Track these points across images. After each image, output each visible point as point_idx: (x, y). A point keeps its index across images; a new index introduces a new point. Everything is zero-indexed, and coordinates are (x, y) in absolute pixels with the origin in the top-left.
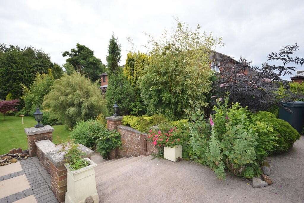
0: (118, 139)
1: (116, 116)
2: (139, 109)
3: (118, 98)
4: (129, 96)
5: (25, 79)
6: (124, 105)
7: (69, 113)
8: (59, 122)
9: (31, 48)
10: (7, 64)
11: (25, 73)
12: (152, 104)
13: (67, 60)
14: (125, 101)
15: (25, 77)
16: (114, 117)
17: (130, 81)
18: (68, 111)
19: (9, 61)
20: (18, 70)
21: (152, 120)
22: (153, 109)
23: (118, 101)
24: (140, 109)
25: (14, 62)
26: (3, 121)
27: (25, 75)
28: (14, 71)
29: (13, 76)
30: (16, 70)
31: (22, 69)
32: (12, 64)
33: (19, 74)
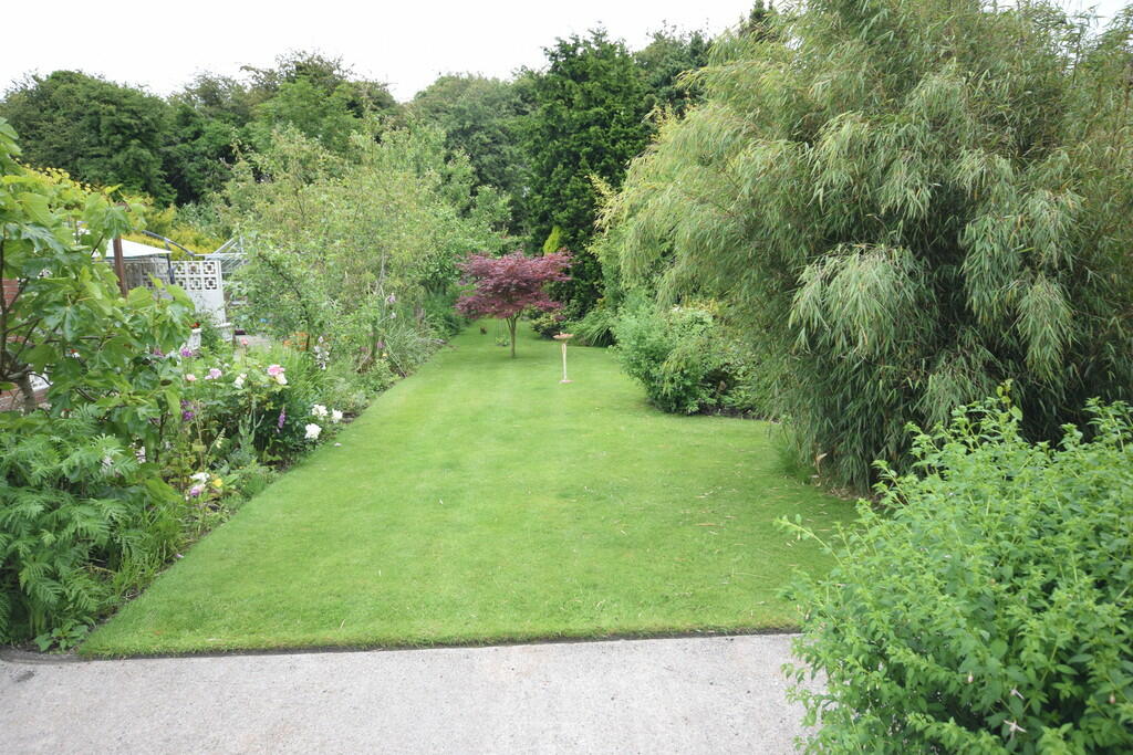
5: (614, 155)
8: (740, 396)
9: (669, 29)
10: (555, 86)
11: (619, 121)
15: (614, 142)
19: (561, 73)
20: (588, 108)
25: (579, 72)
26: (505, 359)
27: (617, 131)
28: (574, 116)
29: (572, 142)
30: (582, 113)
31: (608, 102)
32: (570, 82)
33: (594, 130)
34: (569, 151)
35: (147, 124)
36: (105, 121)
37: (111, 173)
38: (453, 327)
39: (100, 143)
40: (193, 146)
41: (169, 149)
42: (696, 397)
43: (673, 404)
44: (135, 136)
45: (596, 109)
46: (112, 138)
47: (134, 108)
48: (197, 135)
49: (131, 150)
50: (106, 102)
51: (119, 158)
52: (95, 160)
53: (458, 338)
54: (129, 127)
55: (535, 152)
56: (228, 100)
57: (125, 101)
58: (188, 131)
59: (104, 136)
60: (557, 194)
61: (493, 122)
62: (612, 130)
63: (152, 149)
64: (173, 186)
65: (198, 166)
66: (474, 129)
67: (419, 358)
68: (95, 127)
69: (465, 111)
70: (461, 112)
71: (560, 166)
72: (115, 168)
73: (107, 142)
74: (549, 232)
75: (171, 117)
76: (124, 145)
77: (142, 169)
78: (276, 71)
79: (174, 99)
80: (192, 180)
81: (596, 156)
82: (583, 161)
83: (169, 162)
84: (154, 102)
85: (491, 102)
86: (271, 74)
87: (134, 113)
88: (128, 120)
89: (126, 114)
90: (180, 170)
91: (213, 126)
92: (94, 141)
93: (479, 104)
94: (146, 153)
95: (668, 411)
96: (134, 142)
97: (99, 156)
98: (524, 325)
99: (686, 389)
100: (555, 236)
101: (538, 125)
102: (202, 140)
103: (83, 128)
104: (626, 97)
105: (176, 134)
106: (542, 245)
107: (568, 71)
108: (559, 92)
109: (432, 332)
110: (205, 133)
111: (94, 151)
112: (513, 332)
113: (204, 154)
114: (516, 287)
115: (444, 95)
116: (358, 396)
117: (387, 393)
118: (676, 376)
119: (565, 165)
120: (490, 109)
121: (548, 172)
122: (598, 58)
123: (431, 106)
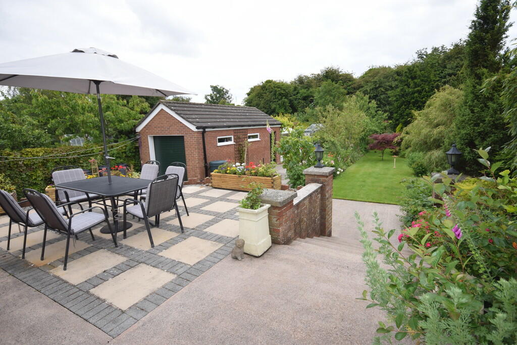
3: (467, 134)
5: (421, 102)
7: (430, 159)
10: (405, 81)
11: (426, 91)
18: (429, 155)
20: (416, 87)
25: (413, 76)
26: (380, 161)
27: (424, 95)
28: (410, 90)
29: (408, 98)
30: (412, 89)
31: (422, 85)
32: (410, 80)
33: (416, 95)
34: (407, 101)
35: (287, 92)
36: (278, 93)
37: (278, 106)
38: (367, 151)
39: (276, 98)
40: (296, 97)
41: (291, 98)
43: (419, 175)
45: (418, 88)
46: (278, 97)
47: (284, 88)
48: (298, 93)
49: (283, 100)
50: (278, 88)
51: (280, 102)
53: (368, 154)
54: (283, 94)
55: (396, 101)
56: (305, 82)
58: (296, 92)
60: (401, 114)
61: (386, 84)
62: (422, 94)
63: (287, 99)
64: (291, 108)
65: (297, 102)
66: (380, 87)
67: (357, 159)
68: (275, 94)
69: (376, 82)
71: (403, 106)
72: (279, 104)
74: (399, 124)
75: (292, 88)
76: (281, 98)
77: (285, 104)
79: (292, 83)
80: (296, 106)
81: (415, 103)
82: (411, 105)
83: (291, 101)
84: (288, 86)
85: (386, 77)
86: (319, 75)
87: (284, 90)
88: (283, 92)
90: (293, 103)
91: (302, 91)
93: (382, 79)
94: (286, 100)
96: (284, 97)
97: (275, 102)
98: (387, 151)
100: (400, 126)
101: (398, 93)
102: (299, 95)
103: (272, 95)
104: (429, 83)
105: (292, 93)
106: (396, 128)
107: (409, 76)
108: (406, 83)
109: (361, 153)
110: (300, 93)
111: (274, 100)
112: (383, 153)
113: (299, 99)
114: (384, 142)
115: (370, 77)
116: (344, 167)
117: (350, 167)
118: (421, 168)
119: (405, 105)
120: (385, 80)
121: (399, 107)
122: (421, 71)
123: (365, 81)
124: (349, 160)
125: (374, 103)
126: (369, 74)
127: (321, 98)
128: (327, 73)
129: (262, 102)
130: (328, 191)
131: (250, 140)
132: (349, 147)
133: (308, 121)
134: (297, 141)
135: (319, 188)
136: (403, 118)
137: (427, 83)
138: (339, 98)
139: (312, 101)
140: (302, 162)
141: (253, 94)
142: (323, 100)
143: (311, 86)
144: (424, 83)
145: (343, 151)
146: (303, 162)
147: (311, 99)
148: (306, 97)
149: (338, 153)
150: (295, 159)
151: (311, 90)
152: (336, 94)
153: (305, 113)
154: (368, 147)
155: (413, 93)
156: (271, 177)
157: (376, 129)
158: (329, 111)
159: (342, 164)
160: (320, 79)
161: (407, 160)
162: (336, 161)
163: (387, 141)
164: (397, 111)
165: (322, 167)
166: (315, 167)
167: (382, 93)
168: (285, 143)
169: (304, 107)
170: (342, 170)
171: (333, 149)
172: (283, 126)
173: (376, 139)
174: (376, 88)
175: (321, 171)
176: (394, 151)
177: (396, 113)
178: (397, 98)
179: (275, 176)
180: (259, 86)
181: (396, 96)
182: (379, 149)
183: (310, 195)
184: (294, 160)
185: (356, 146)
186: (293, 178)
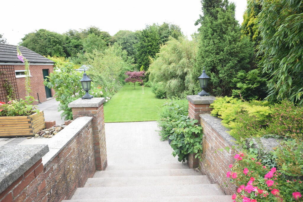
0: (197, 140)
1: (201, 95)
2: (250, 86)
3: (211, 61)
4: (236, 56)
5: (153, 52)
6: (220, 75)
7: (170, 86)
10: (142, 38)
11: (154, 45)
12: (283, 73)
13: (199, 29)
14: (225, 68)
15: (153, 50)
16: (198, 96)
17: (251, 30)
18: (169, 84)
19: (143, 36)
20: (149, 43)
21: (269, 116)
22: (284, 87)
23: (211, 67)
24: (252, 85)
25: (147, 36)
26: (133, 90)
27: (153, 48)
28: (146, 44)
29: (145, 49)
30: (147, 44)
31: (152, 42)
32: (145, 38)
33: (149, 47)
34: (145, 51)
35: (60, 41)
36: (52, 40)
37: (53, 51)
38: (124, 83)
39: (50, 45)
40: (69, 45)
41: (64, 45)
42: (162, 96)
43: (159, 97)
44: (58, 43)
46: (53, 44)
47: (57, 37)
48: (69, 42)
49: (57, 46)
50: (52, 36)
51: (55, 48)
52: (50, 48)
53: (125, 85)
54: (57, 41)
55: (139, 50)
56: (75, 35)
57: (55, 36)
58: (68, 41)
59: (51, 43)
60: (142, 59)
61: (131, 41)
62: (153, 47)
64: (65, 53)
65: (70, 49)
66: (127, 42)
67: (119, 89)
68: (49, 41)
69: (125, 39)
70: (124, 39)
71: (143, 54)
73: (52, 44)
75: (64, 38)
76: (56, 45)
77: (59, 50)
78: (86, 29)
80: (69, 52)
81: (150, 52)
82: (147, 53)
83: (64, 48)
84: (61, 36)
86: (85, 30)
88: (56, 40)
89: (56, 39)
90: (66, 50)
91: (73, 41)
92: (49, 44)
93: (128, 37)
94: (60, 46)
95: (158, 98)
96: (58, 44)
97: (50, 47)
98: (137, 83)
99: (161, 95)
100: (142, 67)
101: (139, 46)
102: (71, 44)
103: (47, 41)
104: (156, 40)
105: (65, 42)
106: (140, 68)
107: (145, 35)
108: (143, 39)
109: (120, 85)
110: (71, 42)
111: (49, 46)
112: (135, 85)
113: (71, 46)
114: (135, 77)
115: (121, 35)
116: (111, 96)
117: (114, 95)
118: (159, 93)
119: (144, 54)
120: (130, 38)
121: (141, 55)
122: (150, 33)
123: (118, 38)
124: (113, 91)
125: (125, 52)
126: (120, 34)
127: (88, 46)
128: (91, 29)
129: (37, 47)
130: (99, 123)
131: (17, 76)
132: (112, 81)
133: (80, 63)
134: (68, 76)
135: (89, 123)
136: (144, 62)
137: (154, 41)
138: (101, 47)
139: (82, 49)
140: (74, 93)
141: (28, 40)
142: (90, 47)
143: (80, 38)
144: (153, 40)
145: (108, 84)
146: (76, 94)
147: (81, 48)
148: (76, 45)
149: (105, 86)
150: (67, 91)
151: (80, 40)
152: (99, 44)
153: (77, 57)
154: (125, 81)
155: (148, 46)
156: (26, 115)
157: (129, 68)
158: (95, 54)
159: (108, 94)
160: (86, 33)
161: (152, 88)
162: (104, 91)
163: (137, 76)
164: (140, 57)
165: (90, 98)
166: (83, 99)
167: (129, 46)
168: (56, 77)
169: (75, 53)
170: (109, 98)
171: (100, 82)
172: (55, 64)
173: (129, 75)
174: (125, 43)
175: (89, 103)
176: (141, 83)
177: (139, 58)
178: (139, 49)
179: (33, 113)
180: (34, 33)
181: (138, 47)
182: (132, 81)
183: (79, 134)
184: (66, 93)
185: (117, 80)
186: (67, 109)
